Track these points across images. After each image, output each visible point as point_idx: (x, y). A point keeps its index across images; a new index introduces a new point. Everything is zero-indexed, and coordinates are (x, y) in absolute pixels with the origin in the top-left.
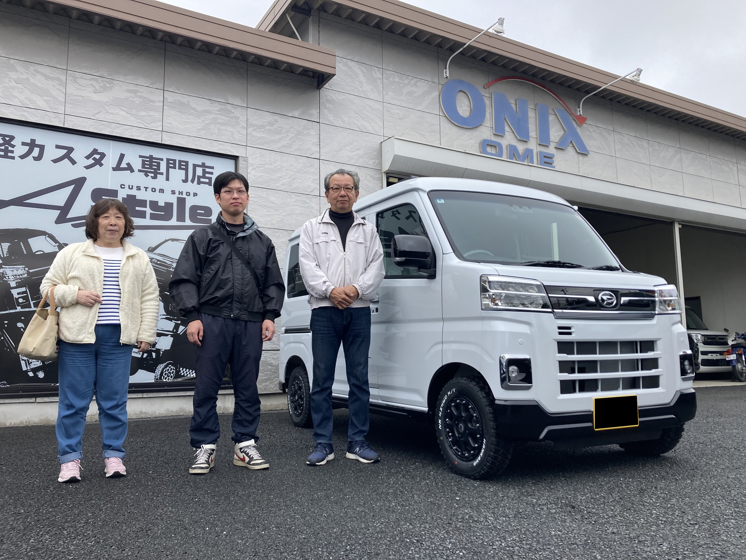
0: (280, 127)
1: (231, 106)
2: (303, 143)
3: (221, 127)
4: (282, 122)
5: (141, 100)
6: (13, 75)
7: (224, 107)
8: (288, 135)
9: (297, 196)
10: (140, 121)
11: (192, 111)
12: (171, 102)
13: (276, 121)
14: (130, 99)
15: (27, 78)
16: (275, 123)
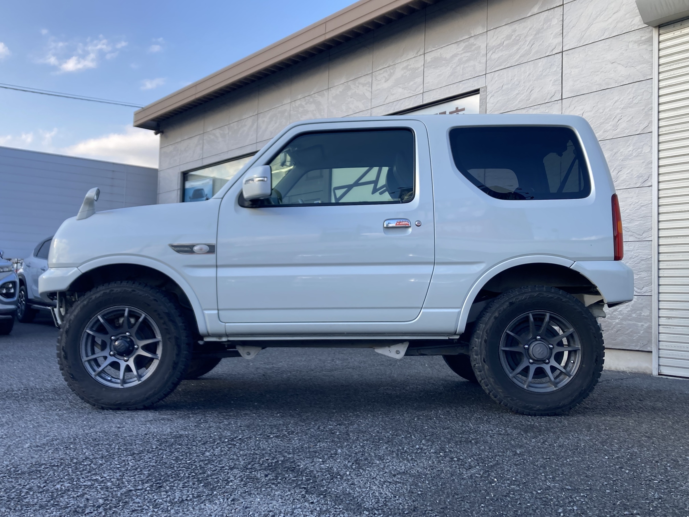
0: (518, 35)
1: (473, 38)
2: (543, 42)
3: (466, 66)
4: (521, 28)
5: (410, 71)
6: (350, 93)
7: (467, 43)
8: (526, 41)
9: (535, 109)
10: (409, 91)
11: (443, 62)
12: (429, 62)
13: (514, 31)
14: (404, 75)
15: (355, 91)
16: (513, 34)
